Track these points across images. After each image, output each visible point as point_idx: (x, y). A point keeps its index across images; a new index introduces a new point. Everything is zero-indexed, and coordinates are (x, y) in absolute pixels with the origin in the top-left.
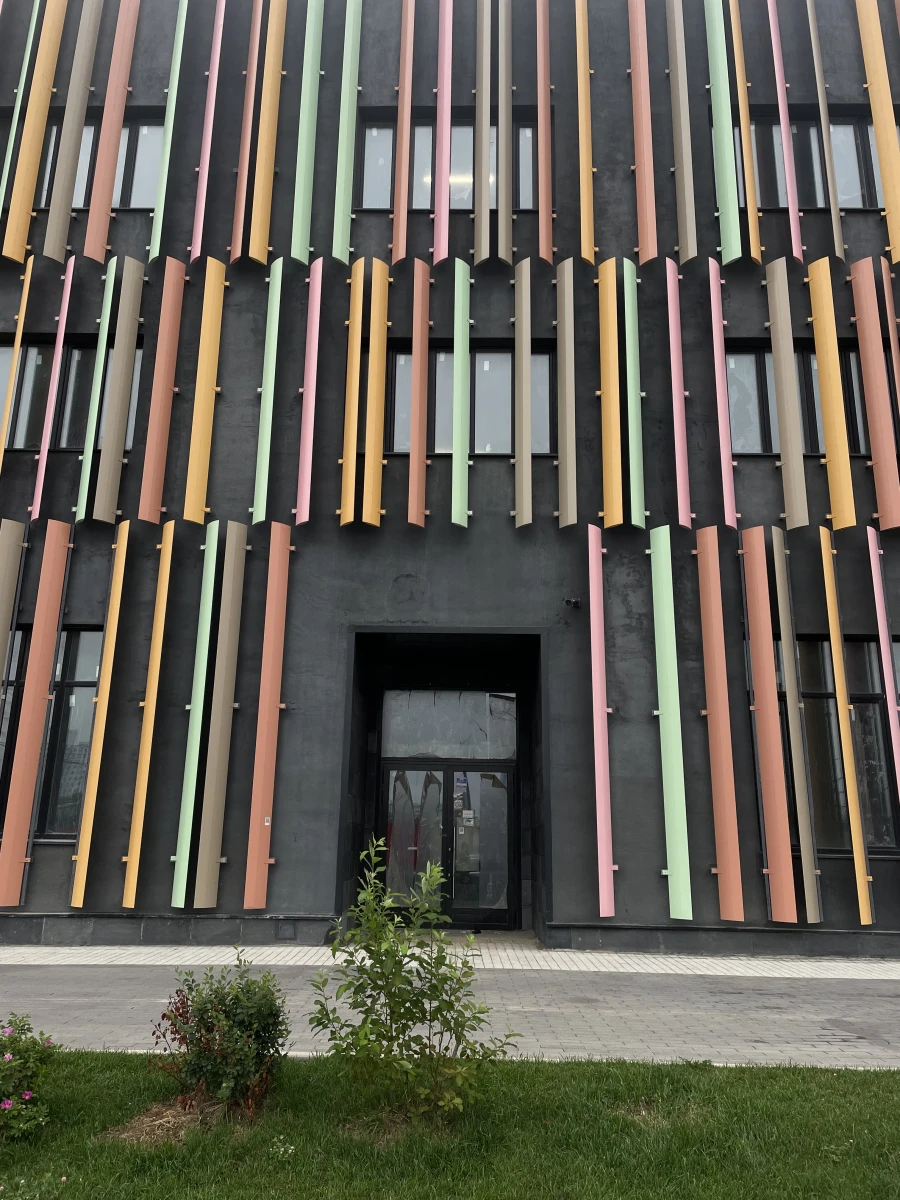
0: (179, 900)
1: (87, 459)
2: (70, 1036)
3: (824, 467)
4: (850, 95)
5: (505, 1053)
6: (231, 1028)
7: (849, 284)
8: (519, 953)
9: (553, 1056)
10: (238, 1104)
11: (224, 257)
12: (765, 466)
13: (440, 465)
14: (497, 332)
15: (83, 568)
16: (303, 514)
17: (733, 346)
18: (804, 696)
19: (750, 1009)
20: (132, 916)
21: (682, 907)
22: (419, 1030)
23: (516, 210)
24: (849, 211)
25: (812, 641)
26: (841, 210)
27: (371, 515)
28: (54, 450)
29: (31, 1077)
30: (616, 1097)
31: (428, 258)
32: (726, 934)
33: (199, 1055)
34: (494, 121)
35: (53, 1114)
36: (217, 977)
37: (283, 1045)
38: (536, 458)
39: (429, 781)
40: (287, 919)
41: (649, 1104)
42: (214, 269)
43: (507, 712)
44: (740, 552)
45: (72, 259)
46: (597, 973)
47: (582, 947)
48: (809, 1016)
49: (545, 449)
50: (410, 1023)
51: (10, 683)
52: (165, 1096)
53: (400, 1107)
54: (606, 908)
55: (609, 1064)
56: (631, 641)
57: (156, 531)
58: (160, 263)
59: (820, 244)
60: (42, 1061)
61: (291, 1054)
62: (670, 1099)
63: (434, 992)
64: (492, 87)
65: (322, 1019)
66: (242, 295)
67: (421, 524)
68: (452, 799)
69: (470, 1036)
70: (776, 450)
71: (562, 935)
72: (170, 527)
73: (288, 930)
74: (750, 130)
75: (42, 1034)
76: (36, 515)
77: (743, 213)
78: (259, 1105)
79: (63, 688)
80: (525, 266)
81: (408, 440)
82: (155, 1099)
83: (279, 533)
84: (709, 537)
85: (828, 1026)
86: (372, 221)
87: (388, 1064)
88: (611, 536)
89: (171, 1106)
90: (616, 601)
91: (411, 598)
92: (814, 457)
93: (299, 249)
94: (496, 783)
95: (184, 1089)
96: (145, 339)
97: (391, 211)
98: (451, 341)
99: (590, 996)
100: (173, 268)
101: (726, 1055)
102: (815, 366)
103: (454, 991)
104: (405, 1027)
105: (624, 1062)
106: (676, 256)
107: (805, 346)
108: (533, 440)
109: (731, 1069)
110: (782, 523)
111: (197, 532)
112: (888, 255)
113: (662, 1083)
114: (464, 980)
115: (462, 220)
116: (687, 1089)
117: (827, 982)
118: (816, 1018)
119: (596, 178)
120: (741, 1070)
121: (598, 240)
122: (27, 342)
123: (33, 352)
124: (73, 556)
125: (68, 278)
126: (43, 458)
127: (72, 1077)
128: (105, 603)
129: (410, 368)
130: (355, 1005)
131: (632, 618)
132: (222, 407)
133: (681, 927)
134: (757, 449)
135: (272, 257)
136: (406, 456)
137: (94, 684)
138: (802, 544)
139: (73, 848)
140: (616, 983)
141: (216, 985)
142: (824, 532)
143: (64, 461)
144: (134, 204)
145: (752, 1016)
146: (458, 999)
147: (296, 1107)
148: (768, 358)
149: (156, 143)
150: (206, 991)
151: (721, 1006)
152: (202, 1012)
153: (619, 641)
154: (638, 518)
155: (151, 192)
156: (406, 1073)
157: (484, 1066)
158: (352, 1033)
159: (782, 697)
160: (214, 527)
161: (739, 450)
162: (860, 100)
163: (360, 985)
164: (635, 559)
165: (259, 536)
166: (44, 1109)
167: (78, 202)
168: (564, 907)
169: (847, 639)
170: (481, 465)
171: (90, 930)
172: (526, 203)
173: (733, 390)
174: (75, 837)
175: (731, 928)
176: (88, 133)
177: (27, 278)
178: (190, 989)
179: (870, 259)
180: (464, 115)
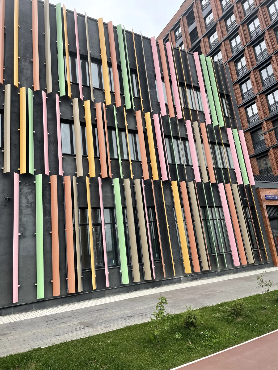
3: (88, 159)
12: (71, 158)
24: (95, 88)
26: (93, 88)
44: (63, 183)
56: (28, 211)
70: (75, 153)
74: (68, 58)
84: (54, 178)
102: (86, 130)
110: (76, 175)
131: (29, 203)
134: (70, 152)
142: (87, 178)
145: (57, 327)
153: (24, 211)
161: (64, 152)
164: (30, 184)
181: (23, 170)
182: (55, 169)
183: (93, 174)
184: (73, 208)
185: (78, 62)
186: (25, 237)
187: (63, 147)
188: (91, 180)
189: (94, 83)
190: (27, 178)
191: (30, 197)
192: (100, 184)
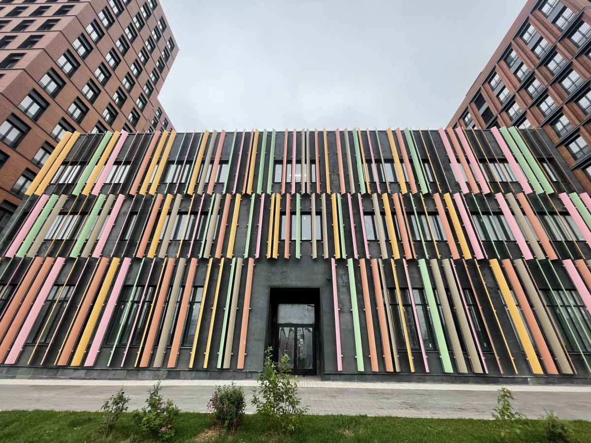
0: (219, 366)
1: (203, 242)
2: (184, 408)
4: (389, 157)
5: (306, 412)
6: (229, 404)
7: (392, 199)
8: (315, 382)
9: (322, 414)
10: (230, 429)
11: (241, 193)
12: (376, 243)
13: (293, 243)
14: (307, 210)
15: (200, 270)
16: (257, 256)
17: (365, 214)
18: (391, 304)
19: (380, 399)
20: (206, 371)
21: (361, 368)
22: (282, 404)
23: (311, 182)
24: (391, 183)
25: (392, 289)
27: (275, 256)
28: (195, 240)
29: (171, 420)
30: (339, 426)
31: (290, 193)
32: (374, 376)
33: (219, 413)
34: (306, 163)
35: (176, 433)
36: (226, 388)
37: (244, 410)
38: (317, 241)
39: (290, 330)
40: (249, 372)
41: (349, 429)
42: (238, 196)
43: (312, 310)
45: (204, 194)
46: (337, 388)
47: (333, 380)
48: (397, 400)
49: (320, 239)
50: (280, 403)
51: (178, 302)
52: (209, 426)
53: (276, 430)
54: (340, 368)
55: (338, 416)
57: (219, 261)
58: (225, 195)
59: (385, 190)
60: (175, 415)
61: (246, 413)
62: (355, 427)
63: (287, 392)
64: (305, 155)
65: (255, 401)
66: (245, 202)
67: (288, 258)
68: (297, 336)
69: (297, 407)
70: (378, 239)
71: (328, 376)
72: (223, 259)
73: (249, 375)
75: (176, 406)
76: (189, 257)
77: (365, 183)
78: (236, 429)
79: (192, 303)
80: (313, 195)
81: (285, 236)
82: (206, 428)
83: (251, 261)
84: (363, 261)
85: (401, 404)
86: (277, 185)
87: (273, 415)
88: (337, 261)
89: (211, 430)
90: (340, 279)
91: (285, 278)
92: (388, 241)
93: (259, 191)
94: (309, 331)
95: (215, 424)
96: (220, 212)
97: (281, 183)
98: (296, 212)
99: (335, 395)
100: (228, 196)
101: (371, 413)
102: (386, 218)
103: (292, 392)
104: (278, 403)
105: (342, 415)
106: (350, 193)
107: (383, 214)
108: (317, 236)
109: (372, 417)
110: (381, 258)
111: (230, 260)
112: (401, 192)
113: (352, 422)
114: (295, 389)
115: (298, 185)
116: (360, 424)
117: (402, 390)
118: (397, 401)
119: (330, 175)
120: (376, 417)
121: (331, 189)
122: (191, 213)
123: (192, 216)
124: (198, 267)
125: (203, 199)
126: (192, 242)
127: (183, 420)
128: (205, 280)
129: (286, 218)
130: (264, 397)
132: (238, 229)
133: (361, 374)
134: (374, 239)
135: (252, 193)
136: (284, 240)
137: (200, 302)
138: (387, 263)
139: (191, 350)
140: (342, 391)
141: (226, 390)
143: (197, 243)
144: (220, 182)
146: (294, 395)
147: (246, 430)
148: (374, 216)
149: (226, 168)
150: (223, 392)
151: (371, 398)
152: (221, 399)
153: (341, 290)
154: (344, 257)
155: (224, 179)
156: (278, 418)
157: (300, 416)
158: (263, 406)
159: (385, 305)
160: (234, 259)
162: (391, 158)
163: (266, 391)
165: (246, 261)
166: (174, 431)
167: (207, 182)
168: (328, 368)
169: (401, 289)
170: (303, 243)
171: (193, 375)
172: (314, 181)
173: (366, 224)
174: (192, 347)
175: (375, 374)
176: (211, 166)
177: (193, 199)
178: (219, 391)
179: (397, 193)
180: (299, 161)
181: (338, 256)
182: (362, 254)
183: (397, 256)
184: (382, 288)
185: (374, 166)
186: (343, 312)
187: (368, 235)
188: (396, 261)
189: (389, 178)
190: (341, 262)
191: (345, 278)
192: (405, 265)
